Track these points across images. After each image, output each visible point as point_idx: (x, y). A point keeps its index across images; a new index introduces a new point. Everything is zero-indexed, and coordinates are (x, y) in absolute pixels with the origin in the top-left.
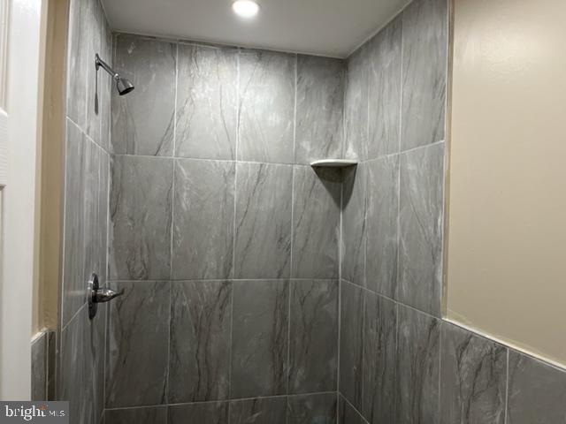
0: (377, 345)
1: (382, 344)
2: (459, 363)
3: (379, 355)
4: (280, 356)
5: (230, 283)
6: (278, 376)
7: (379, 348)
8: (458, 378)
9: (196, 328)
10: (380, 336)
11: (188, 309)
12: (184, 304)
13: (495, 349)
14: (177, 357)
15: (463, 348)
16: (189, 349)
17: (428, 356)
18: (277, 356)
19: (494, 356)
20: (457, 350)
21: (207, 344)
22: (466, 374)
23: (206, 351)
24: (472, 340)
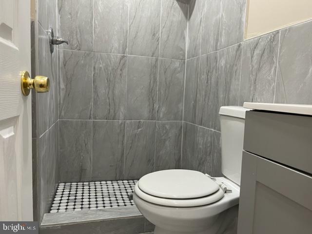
0: (206, 82)
1: (209, 79)
2: (252, 58)
3: (207, 86)
5: (126, 57)
6: (151, 110)
8: (251, 65)
10: (208, 76)
11: (103, 69)
12: (101, 66)
13: (273, 36)
14: (98, 95)
15: (255, 48)
16: (104, 91)
17: (235, 67)
18: (151, 99)
19: (272, 40)
20: (251, 52)
21: (113, 89)
22: (255, 62)
23: (113, 93)
24: (260, 40)
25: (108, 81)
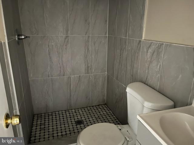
0: (120, 55)
1: (122, 54)
2: (147, 52)
3: (120, 58)
4: (87, 62)
5: (69, 36)
6: (87, 68)
7: (120, 56)
8: (146, 57)
9: (57, 52)
10: (121, 51)
11: (54, 46)
12: (53, 44)
13: (160, 45)
14: (52, 63)
15: (149, 47)
16: (56, 60)
17: (137, 53)
18: (86, 62)
19: (159, 47)
20: (147, 49)
21: (62, 58)
22: (149, 56)
23: (62, 60)
24: (152, 44)
25: (58, 53)
